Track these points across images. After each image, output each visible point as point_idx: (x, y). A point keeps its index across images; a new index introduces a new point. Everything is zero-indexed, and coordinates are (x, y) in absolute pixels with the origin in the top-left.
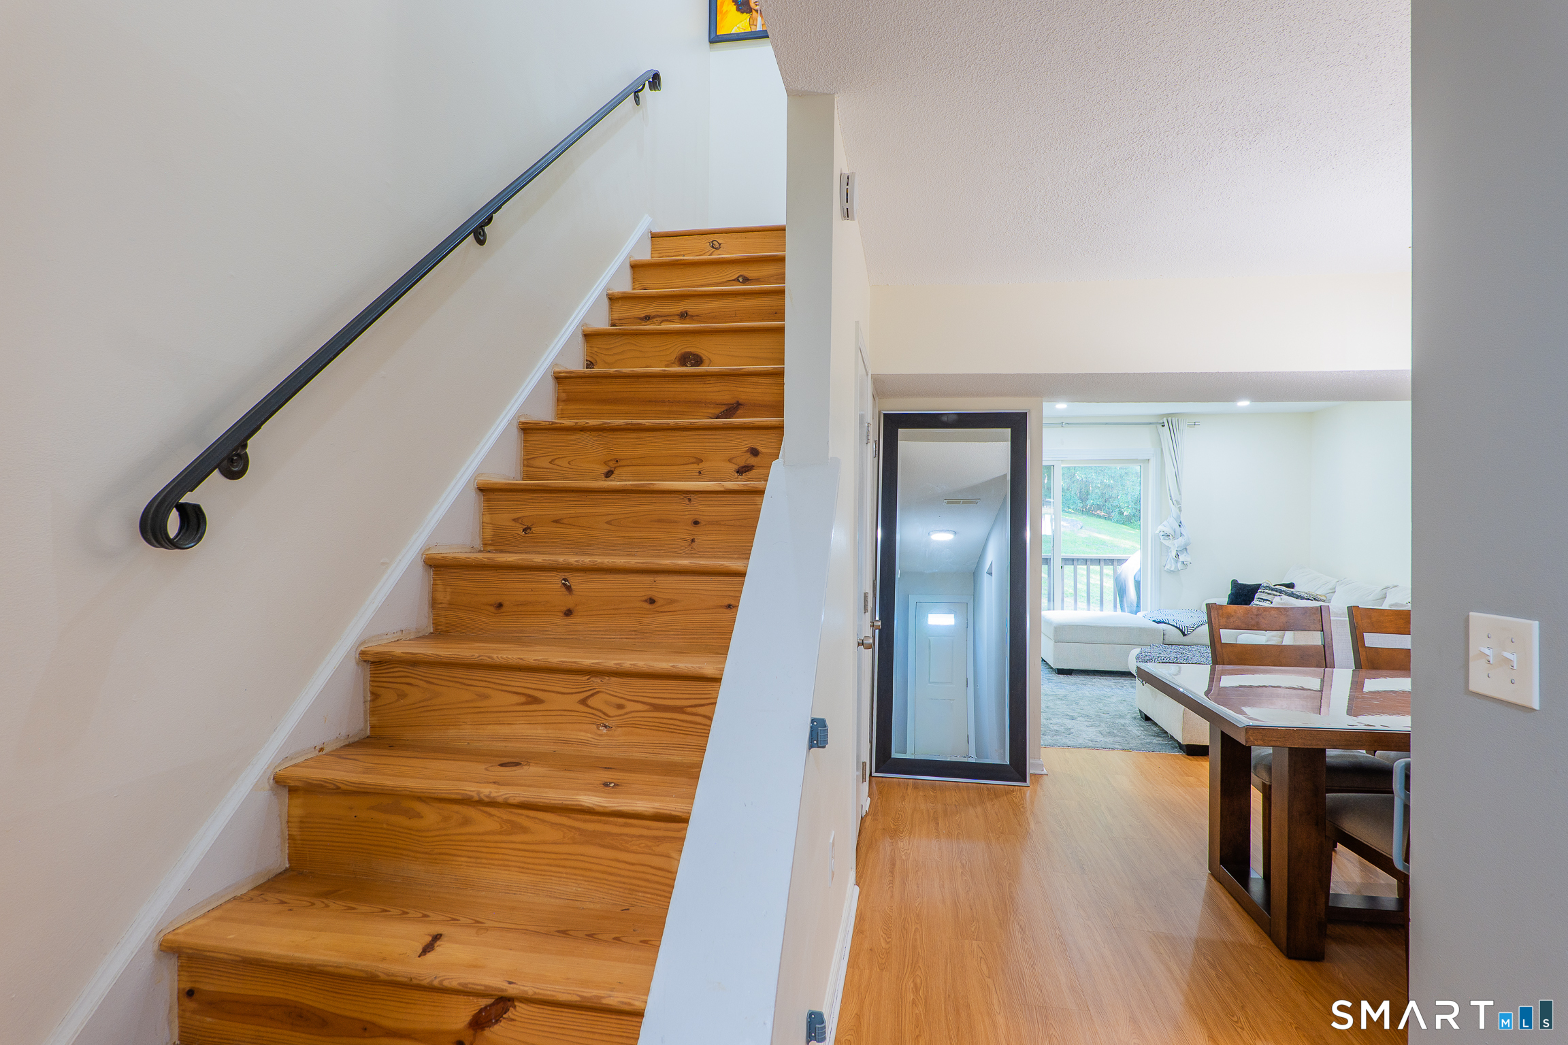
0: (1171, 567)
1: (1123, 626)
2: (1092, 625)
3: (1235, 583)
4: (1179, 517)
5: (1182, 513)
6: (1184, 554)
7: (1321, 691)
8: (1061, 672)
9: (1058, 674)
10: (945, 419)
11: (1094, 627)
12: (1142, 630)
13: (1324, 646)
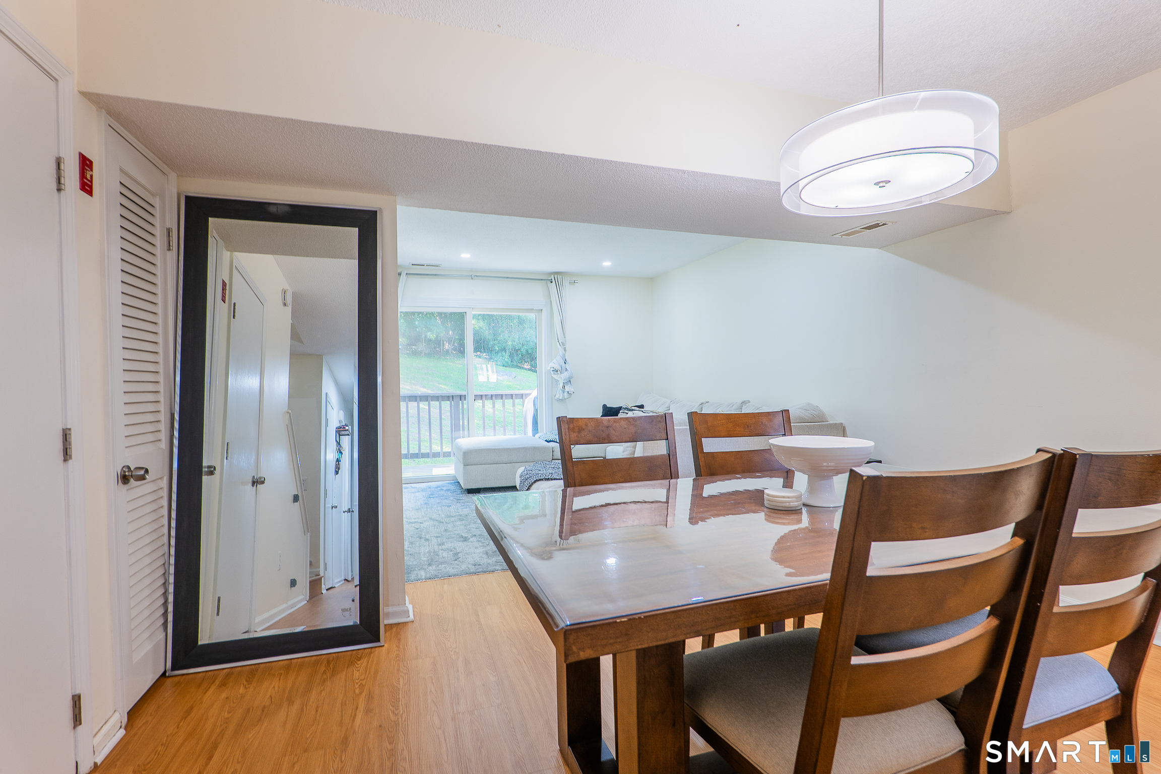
0: (560, 396)
1: (521, 446)
2: (496, 448)
3: (604, 406)
4: (564, 356)
5: (566, 352)
6: (569, 386)
7: (667, 502)
8: (471, 491)
9: (468, 493)
10: (273, 209)
11: (497, 449)
12: (536, 449)
13: (669, 455)
